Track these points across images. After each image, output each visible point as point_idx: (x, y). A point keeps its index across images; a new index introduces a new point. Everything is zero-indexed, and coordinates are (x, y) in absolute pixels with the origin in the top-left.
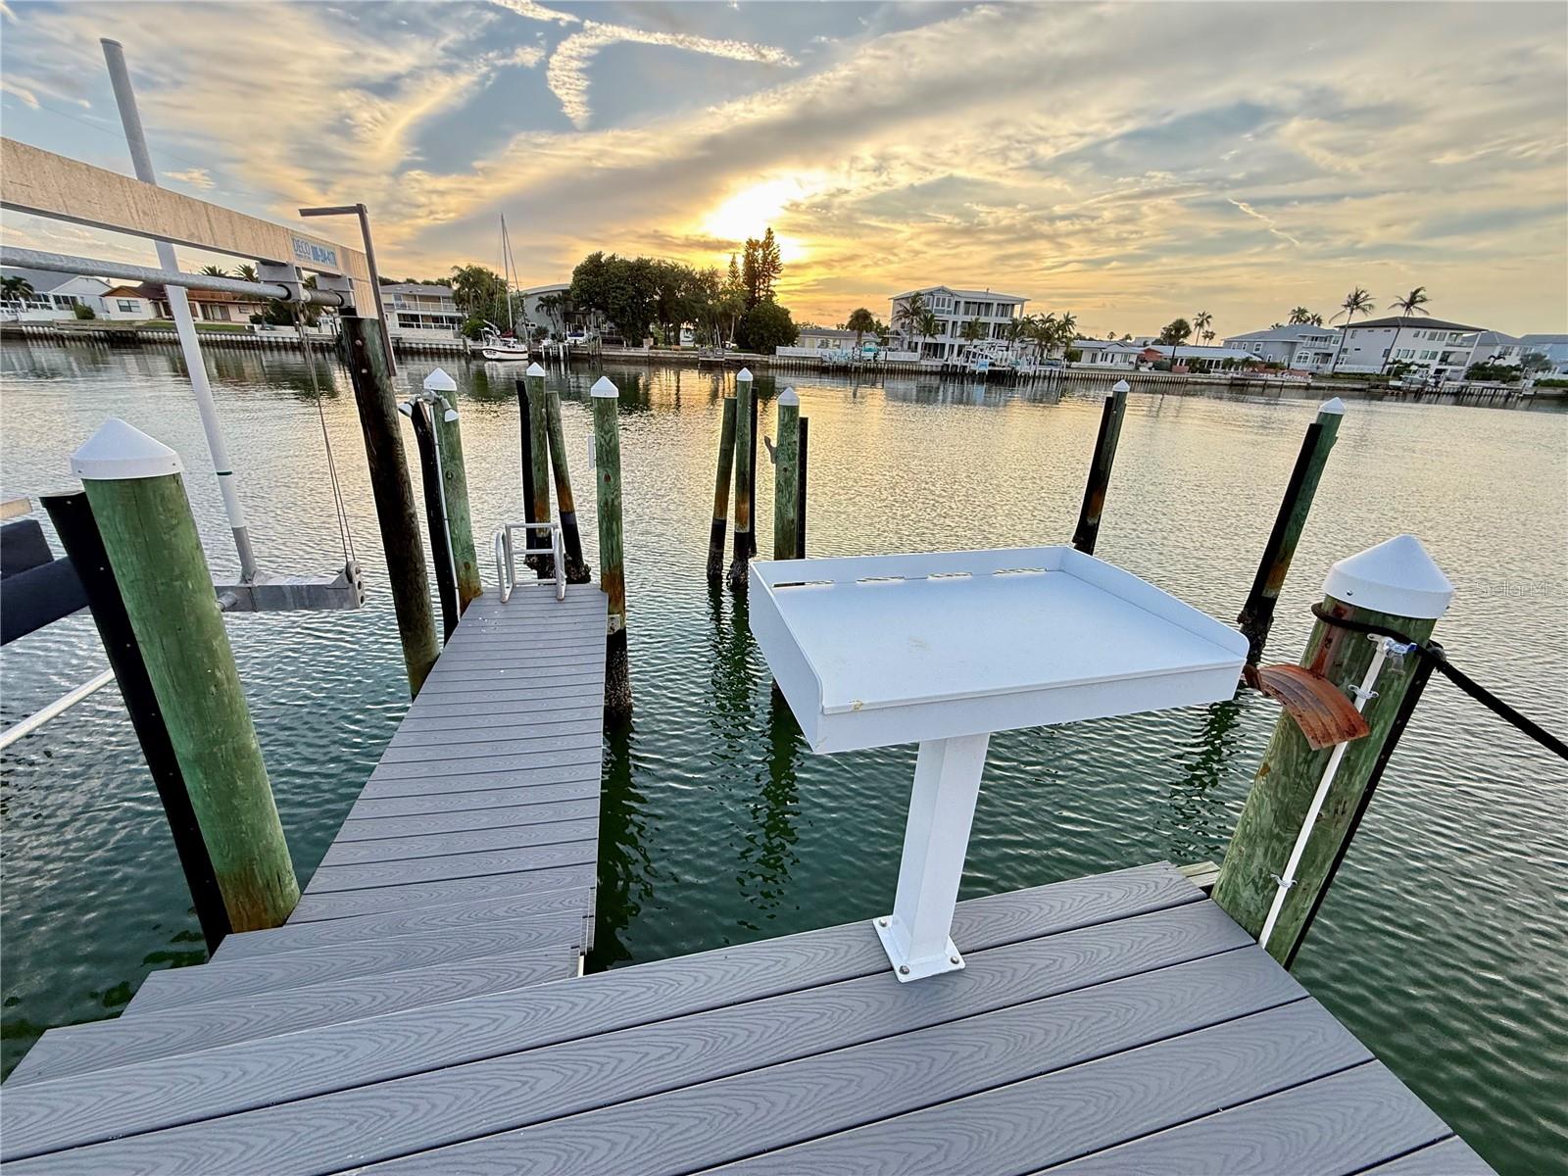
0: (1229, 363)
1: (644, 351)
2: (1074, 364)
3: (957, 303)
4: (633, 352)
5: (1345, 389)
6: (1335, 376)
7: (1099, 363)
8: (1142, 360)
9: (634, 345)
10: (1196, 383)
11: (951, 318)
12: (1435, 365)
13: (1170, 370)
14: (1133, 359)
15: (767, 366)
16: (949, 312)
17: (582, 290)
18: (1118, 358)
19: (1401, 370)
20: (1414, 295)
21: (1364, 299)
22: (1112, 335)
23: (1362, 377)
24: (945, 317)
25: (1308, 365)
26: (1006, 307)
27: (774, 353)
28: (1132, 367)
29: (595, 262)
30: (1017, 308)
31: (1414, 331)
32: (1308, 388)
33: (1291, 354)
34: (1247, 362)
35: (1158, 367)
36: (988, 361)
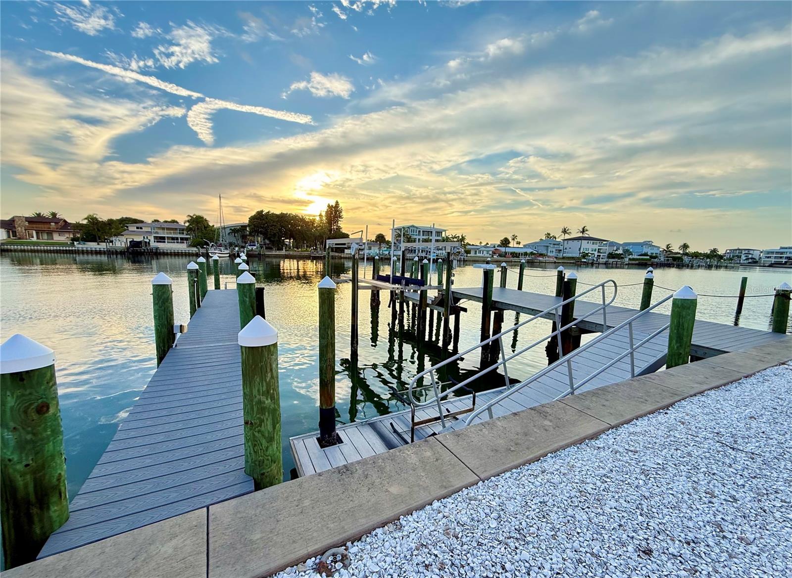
0: (526, 254)
1: (283, 252)
2: (469, 255)
3: (419, 231)
4: (278, 253)
5: (568, 263)
6: (564, 258)
7: (478, 255)
8: (494, 253)
9: (278, 250)
10: (515, 262)
11: (417, 237)
12: (596, 254)
13: (505, 257)
14: (491, 253)
15: (341, 258)
16: (416, 235)
17: (255, 226)
18: (485, 252)
19: (585, 255)
20: (583, 229)
21: (568, 230)
22: (481, 243)
23: (573, 258)
24: (415, 237)
25: (554, 254)
26: (439, 233)
27: (344, 252)
28: (491, 256)
29: (260, 213)
30: (443, 233)
31: (587, 241)
32: (555, 263)
33: (547, 250)
34: (532, 253)
35: (500, 255)
36: (435, 254)
